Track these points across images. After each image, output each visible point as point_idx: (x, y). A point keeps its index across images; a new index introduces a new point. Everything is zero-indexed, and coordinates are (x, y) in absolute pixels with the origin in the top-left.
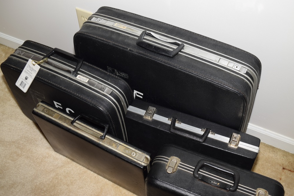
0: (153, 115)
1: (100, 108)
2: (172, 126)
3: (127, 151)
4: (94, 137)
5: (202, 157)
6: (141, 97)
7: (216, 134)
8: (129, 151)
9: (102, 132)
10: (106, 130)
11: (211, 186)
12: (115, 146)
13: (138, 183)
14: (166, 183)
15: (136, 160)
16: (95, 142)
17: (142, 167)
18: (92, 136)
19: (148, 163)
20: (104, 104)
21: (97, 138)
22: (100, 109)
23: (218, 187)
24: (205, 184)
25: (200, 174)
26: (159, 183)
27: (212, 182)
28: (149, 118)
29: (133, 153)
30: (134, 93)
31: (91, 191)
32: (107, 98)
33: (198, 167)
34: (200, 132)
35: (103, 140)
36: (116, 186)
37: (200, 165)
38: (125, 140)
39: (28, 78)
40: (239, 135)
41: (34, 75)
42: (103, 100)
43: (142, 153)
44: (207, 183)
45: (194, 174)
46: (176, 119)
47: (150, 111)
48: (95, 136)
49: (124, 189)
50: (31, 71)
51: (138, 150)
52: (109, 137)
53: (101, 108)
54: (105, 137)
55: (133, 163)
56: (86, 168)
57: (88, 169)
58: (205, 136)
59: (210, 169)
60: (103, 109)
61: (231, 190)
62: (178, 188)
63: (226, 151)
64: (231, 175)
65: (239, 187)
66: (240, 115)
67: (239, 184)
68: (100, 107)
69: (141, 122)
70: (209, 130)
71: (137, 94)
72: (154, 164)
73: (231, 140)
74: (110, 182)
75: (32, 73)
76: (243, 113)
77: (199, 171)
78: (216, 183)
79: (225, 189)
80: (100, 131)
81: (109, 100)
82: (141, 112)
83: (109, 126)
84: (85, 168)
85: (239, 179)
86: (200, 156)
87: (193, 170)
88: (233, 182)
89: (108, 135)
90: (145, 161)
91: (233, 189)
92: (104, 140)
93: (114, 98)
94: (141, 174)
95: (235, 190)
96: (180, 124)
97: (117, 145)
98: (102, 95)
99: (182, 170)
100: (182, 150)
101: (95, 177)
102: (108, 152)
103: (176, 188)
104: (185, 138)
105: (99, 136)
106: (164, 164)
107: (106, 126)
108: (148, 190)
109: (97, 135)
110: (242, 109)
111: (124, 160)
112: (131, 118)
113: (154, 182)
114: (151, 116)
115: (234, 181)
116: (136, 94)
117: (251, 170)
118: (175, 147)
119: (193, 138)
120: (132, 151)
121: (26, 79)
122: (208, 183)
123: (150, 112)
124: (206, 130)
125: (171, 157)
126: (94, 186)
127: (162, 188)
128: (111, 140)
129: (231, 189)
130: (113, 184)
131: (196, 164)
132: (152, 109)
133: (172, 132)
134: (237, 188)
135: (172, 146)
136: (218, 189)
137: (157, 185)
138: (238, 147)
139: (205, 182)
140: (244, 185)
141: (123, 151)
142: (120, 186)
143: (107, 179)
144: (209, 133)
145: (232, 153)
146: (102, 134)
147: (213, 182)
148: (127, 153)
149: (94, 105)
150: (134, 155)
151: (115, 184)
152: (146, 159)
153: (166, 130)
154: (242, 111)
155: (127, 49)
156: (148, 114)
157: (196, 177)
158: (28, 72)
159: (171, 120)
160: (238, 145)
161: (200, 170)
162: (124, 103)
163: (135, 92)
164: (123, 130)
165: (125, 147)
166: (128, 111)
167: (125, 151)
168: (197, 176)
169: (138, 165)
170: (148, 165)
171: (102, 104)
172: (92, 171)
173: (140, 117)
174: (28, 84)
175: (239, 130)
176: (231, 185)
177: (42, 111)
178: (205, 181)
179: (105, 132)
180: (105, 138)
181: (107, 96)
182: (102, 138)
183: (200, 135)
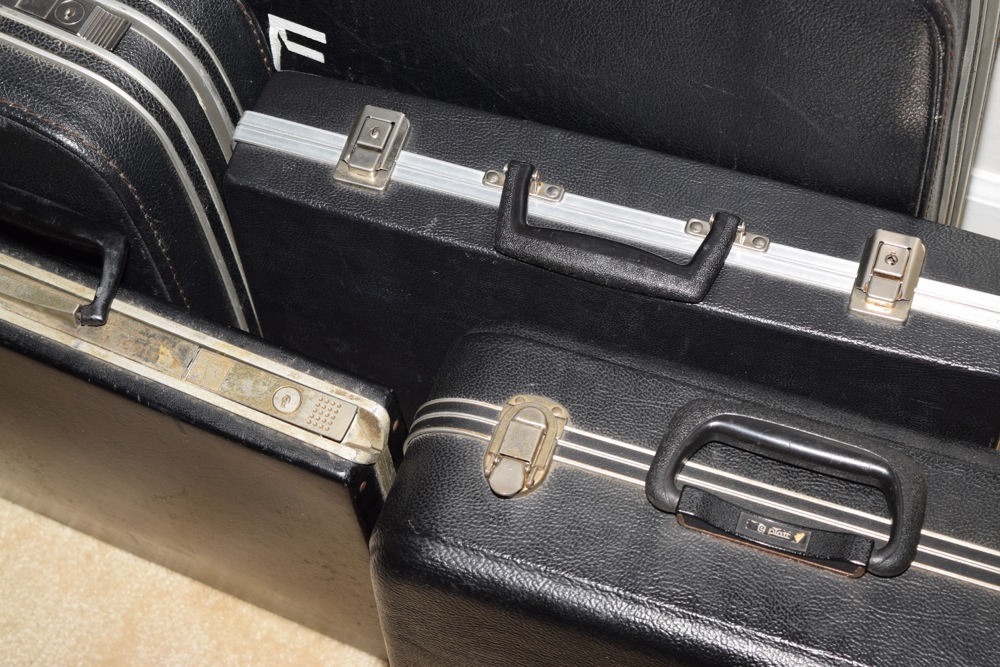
0: (393, 155)
1: (60, 137)
2: (508, 213)
3: (247, 384)
4: (43, 316)
5: (698, 388)
6: (318, 57)
7: (778, 242)
8: (256, 382)
9: (89, 284)
10: (109, 270)
11: (755, 551)
12: (171, 360)
13: (334, 572)
14: (487, 556)
15: (301, 435)
16: (52, 347)
17: (342, 474)
18: (28, 310)
19: (381, 444)
20: (85, 111)
21: (58, 322)
22: (60, 142)
23: (797, 555)
24: (718, 541)
25: (686, 486)
26: (447, 556)
27: (762, 528)
28: (367, 178)
29: (282, 393)
30: (273, 33)
31: (72, 642)
32: (97, 71)
33: (673, 449)
34: (678, 236)
35: (97, 330)
36: (216, 597)
37: (685, 433)
40: (916, 242)
42: (75, 86)
43: (336, 388)
44: (731, 534)
45: (650, 491)
46: (531, 172)
47: (373, 132)
48: (47, 311)
49: (265, 613)
51: (313, 374)
52: (135, 309)
53: (65, 133)
54: (106, 309)
55: (286, 452)
56: (29, 507)
57: (44, 512)
58: (712, 258)
59: (746, 455)
60: (78, 140)
61: (874, 565)
62: (562, 581)
63: (839, 338)
64: (873, 482)
65: (921, 548)
66: (915, 113)
67: (924, 532)
68: (57, 129)
69: (319, 204)
70: (731, 222)
71: (293, 37)
72: (417, 447)
73: (868, 274)
74: (178, 578)
76: (931, 106)
77: (678, 467)
78: (786, 535)
79: (839, 561)
80: (74, 279)
81: (114, 81)
82: (318, 144)
83: (127, 244)
84: (20, 510)
85: (924, 497)
86: (684, 384)
87: (646, 467)
88: (889, 522)
89: (126, 299)
90: (361, 434)
91: (889, 562)
92: (104, 328)
93: (147, 72)
94: (340, 516)
95: (901, 569)
96: (559, 197)
97: (184, 352)
98: (65, 56)
99: (580, 473)
100: (578, 353)
101: (89, 557)
102: (132, 398)
103: (552, 577)
104: (591, 281)
105: (72, 306)
106: (473, 445)
107: (111, 245)
108: (386, 603)
109: (57, 301)
110: (925, 79)
111: (235, 440)
112: (261, 184)
113: (419, 551)
114: (380, 162)
115: (892, 512)
116: (285, 39)
117: (994, 445)
118: (530, 340)
119: (641, 280)
120: (274, 380)
122: (738, 538)
123: (374, 141)
124: (713, 226)
125: (512, 401)
126: (82, 611)
127: (468, 587)
128: (143, 328)
129: (876, 560)
130: (197, 586)
131: (659, 433)
132: (385, 121)
133: (508, 253)
134: (913, 554)
135: (518, 337)
136: (803, 566)
137: (436, 569)
138: (910, 312)
139: (720, 531)
140: (954, 536)
141: (225, 386)
142: (241, 595)
143: (162, 563)
144: (732, 238)
145: (878, 348)
146: (89, 294)
147: (769, 526)
148: (248, 393)
149: (24, 123)
150: (290, 407)
151: (208, 590)
152: (363, 422)
153: (472, 241)
154: (920, 88)
156: (359, 152)
157: (665, 505)
159: (503, 178)
160: (909, 299)
161: (689, 464)
162: (209, 100)
163: (278, 26)
164: (220, 262)
165: (231, 364)
166: (238, 142)
167: (231, 385)
168: (671, 498)
169: (317, 463)
170: (380, 457)
171: (69, 114)
172: (64, 522)
173: (315, 174)
175: (914, 209)
176: (873, 541)
178: (719, 524)
179: (107, 279)
180: (110, 315)
181: (99, 60)
182: (89, 317)
183: (683, 256)
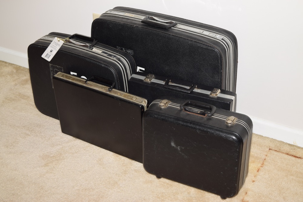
0: (152, 79)
2: (166, 85)
3: (129, 97)
4: (103, 90)
7: (201, 89)
8: (131, 97)
9: (109, 87)
10: (112, 86)
12: (120, 94)
15: (136, 102)
16: (104, 93)
17: (140, 106)
19: (146, 105)
23: (198, 114)
27: (194, 111)
29: (134, 98)
30: (138, 69)
35: (110, 92)
38: (125, 91)
39: (53, 50)
41: (58, 48)
43: (141, 98)
46: (170, 81)
50: (55, 46)
52: (115, 90)
63: (208, 98)
71: (140, 70)
73: (212, 92)
75: (56, 46)
78: (197, 112)
96: (173, 84)
99: (171, 107)
102: (114, 98)
106: (158, 103)
111: (127, 102)
112: (134, 81)
114: (150, 80)
119: (182, 91)
121: (51, 52)
123: (149, 76)
128: (116, 92)
132: (151, 75)
138: (218, 96)
140: (219, 115)
145: (213, 100)
149: (106, 65)
152: (144, 102)
153: (161, 87)
155: (134, 26)
156: (147, 77)
157: (182, 108)
158: (53, 47)
159: (166, 82)
165: (127, 95)
166: (131, 77)
167: (127, 97)
173: (141, 80)
174: (52, 55)
177: (61, 76)
180: (112, 90)
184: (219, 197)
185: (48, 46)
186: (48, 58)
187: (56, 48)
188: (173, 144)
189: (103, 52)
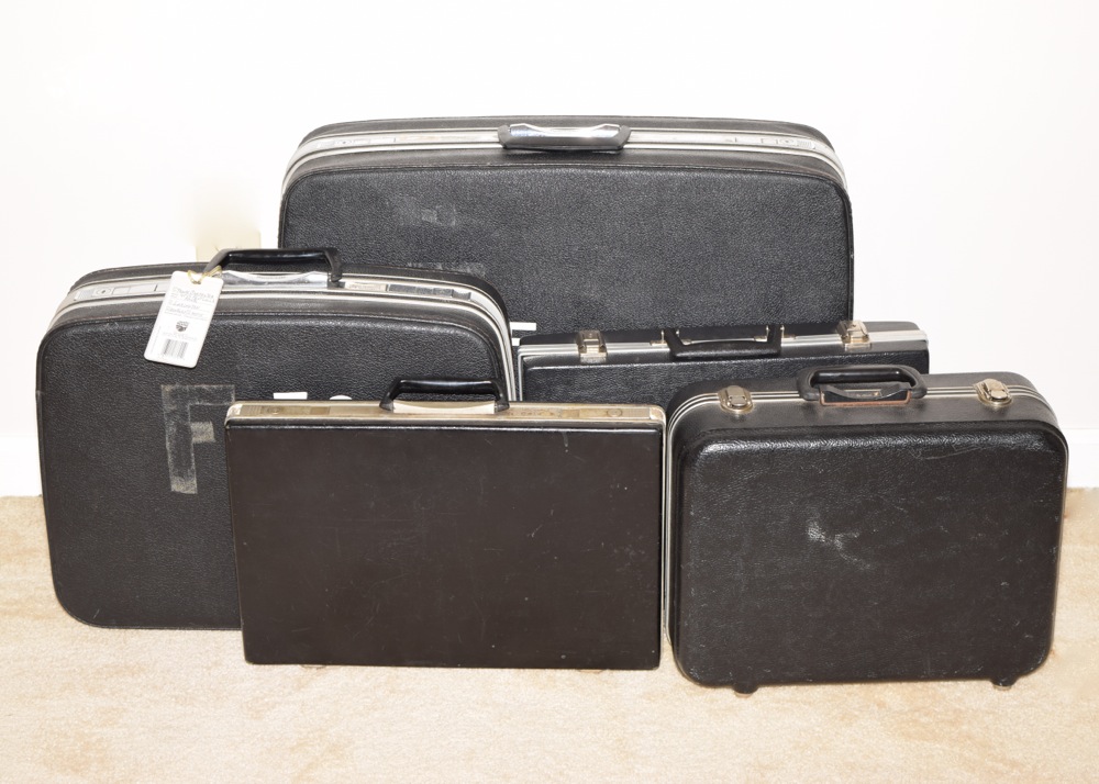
0: (604, 344)
3: (592, 413)
8: (596, 412)
12: (549, 414)
15: (630, 421)
17: (654, 431)
23: (879, 400)
32: (468, 307)
39: (187, 324)
41: (207, 310)
50: (190, 303)
69: (580, 367)
75: (197, 304)
87: (795, 395)
98: (451, 304)
99: (767, 403)
121: (181, 329)
148: (595, 415)
150: (618, 414)
153: (660, 362)
158: (182, 309)
168: (815, 395)
174: (194, 339)
184: (987, 685)
185: (158, 311)
186: (181, 355)
187: (196, 311)
188: (815, 534)
189: (393, 288)
